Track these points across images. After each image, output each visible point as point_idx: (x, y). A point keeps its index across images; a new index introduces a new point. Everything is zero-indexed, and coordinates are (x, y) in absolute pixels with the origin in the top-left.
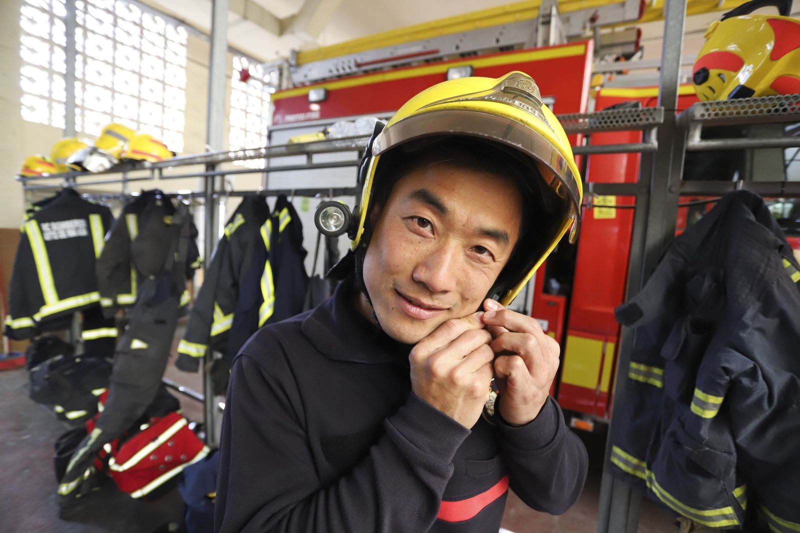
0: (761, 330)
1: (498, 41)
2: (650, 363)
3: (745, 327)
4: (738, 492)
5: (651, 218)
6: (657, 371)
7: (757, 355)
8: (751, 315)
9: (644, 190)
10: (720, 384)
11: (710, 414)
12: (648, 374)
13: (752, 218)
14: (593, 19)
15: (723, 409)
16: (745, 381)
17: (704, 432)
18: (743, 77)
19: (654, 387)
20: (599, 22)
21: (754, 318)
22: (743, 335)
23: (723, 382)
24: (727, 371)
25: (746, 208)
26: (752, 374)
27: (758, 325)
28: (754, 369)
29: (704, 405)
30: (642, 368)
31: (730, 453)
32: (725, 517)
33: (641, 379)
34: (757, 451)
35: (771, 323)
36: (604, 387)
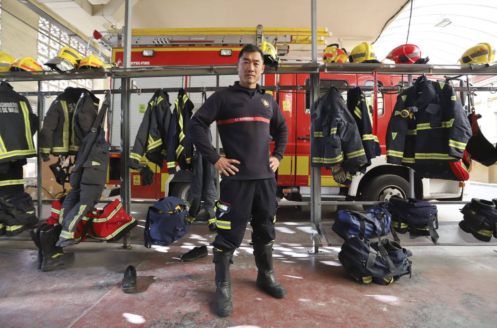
0: (341, 113)
1: (240, 41)
2: (319, 131)
3: (338, 113)
4: (342, 153)
5: (314, 94)
6: (321, 133)
7: (341, 117)
8: (339, 110)
9: (312, 87)
10: (336, 125)
11: (335, 132)
12: (319, 134)
13: (336, 91)
14: (276, 39)
15: (337, 131)
16: (340, 122)
17: (335, 137)
18: (333, 59)
19: (321, 137)
20: (278, 41)
21: (340, 111)
22: (339, 114)
23: (337, 124)
24: (337, 121)
25: (334, 90)
26: (341, 121)
27: (341, 112)
28: (342, 120)
29: (333, 131)
30: (317, 133)
31: (339, 141)
32: (341, 158)
33: (317, 136)
34: (344, 140)
35: (343, 111)
36: (293, 174)
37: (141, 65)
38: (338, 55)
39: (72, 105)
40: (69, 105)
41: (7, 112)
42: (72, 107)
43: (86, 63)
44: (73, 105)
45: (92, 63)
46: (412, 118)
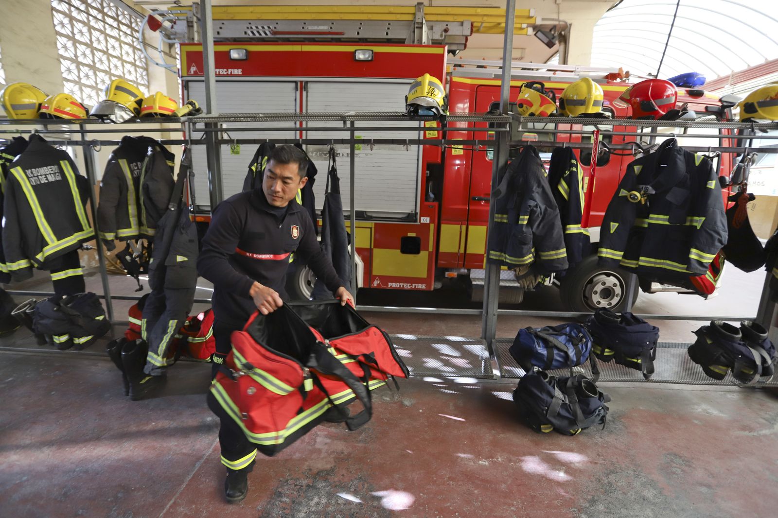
0: (537, 193)
1: (387, 34)
2: (502, 213)
3: (533, 192)
4: (533, 250)
5: (500, 155)
6: (505, 216)
7: (537, 200)
8: (535, 188)
9: (497, 143)
10: (528, 211)
11: (525, 222)
12: (502, 218)
13: (534, 155)
14: (446, 31)
15: (529, 220)
16: (535, 209)
17: (524, 229)
18: (532, 110)
19: (504, 222)
21: (536, 189)
22: (533, 195)
23: (529, 210)
24: (530, 206)
25: (532, 151)
26: (536, 206)
27: (537, 191)
28: (537, 205)
29: (523, 220)
30: (500, 216)
31: (531, 235)
32: (530, 258)
33: (499, 220)
34: (537, 233)
35: (540, 190)
36: (462, 251)
37: (227, 75)
38: (541, 106)
39: (135, 166)
40: (131, 165)
41: (46, 181)
42: (136, 168)
43: (151, 108)
44: (137, 166)
45: (160, 108)
46: (645, 204)
